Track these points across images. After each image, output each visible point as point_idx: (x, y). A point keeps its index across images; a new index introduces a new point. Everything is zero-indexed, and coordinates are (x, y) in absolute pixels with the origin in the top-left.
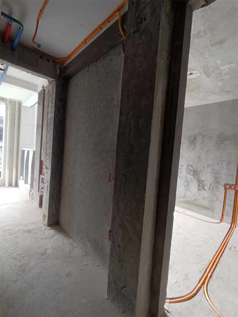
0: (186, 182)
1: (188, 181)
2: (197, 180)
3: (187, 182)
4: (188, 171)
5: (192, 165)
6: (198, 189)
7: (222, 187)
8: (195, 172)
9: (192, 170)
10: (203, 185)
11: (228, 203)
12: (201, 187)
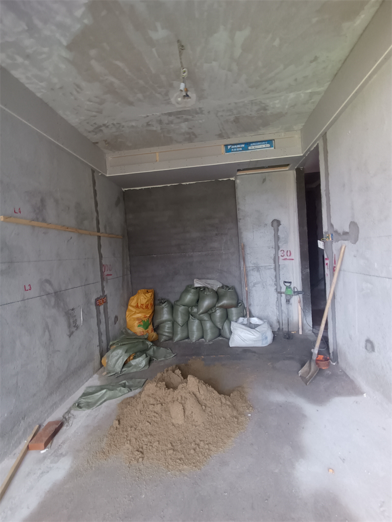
0: (45, 332)
1: (50, 327)
2: (64, 314)
3: (49, 332)
4: (45, 297)
5: (48, 278)
6: (69, 334)
7: (93, 308)
8: (58, 296)
9: (50, 292)
10: (75, 319)
11: (102, 330)
12: (72, 325)
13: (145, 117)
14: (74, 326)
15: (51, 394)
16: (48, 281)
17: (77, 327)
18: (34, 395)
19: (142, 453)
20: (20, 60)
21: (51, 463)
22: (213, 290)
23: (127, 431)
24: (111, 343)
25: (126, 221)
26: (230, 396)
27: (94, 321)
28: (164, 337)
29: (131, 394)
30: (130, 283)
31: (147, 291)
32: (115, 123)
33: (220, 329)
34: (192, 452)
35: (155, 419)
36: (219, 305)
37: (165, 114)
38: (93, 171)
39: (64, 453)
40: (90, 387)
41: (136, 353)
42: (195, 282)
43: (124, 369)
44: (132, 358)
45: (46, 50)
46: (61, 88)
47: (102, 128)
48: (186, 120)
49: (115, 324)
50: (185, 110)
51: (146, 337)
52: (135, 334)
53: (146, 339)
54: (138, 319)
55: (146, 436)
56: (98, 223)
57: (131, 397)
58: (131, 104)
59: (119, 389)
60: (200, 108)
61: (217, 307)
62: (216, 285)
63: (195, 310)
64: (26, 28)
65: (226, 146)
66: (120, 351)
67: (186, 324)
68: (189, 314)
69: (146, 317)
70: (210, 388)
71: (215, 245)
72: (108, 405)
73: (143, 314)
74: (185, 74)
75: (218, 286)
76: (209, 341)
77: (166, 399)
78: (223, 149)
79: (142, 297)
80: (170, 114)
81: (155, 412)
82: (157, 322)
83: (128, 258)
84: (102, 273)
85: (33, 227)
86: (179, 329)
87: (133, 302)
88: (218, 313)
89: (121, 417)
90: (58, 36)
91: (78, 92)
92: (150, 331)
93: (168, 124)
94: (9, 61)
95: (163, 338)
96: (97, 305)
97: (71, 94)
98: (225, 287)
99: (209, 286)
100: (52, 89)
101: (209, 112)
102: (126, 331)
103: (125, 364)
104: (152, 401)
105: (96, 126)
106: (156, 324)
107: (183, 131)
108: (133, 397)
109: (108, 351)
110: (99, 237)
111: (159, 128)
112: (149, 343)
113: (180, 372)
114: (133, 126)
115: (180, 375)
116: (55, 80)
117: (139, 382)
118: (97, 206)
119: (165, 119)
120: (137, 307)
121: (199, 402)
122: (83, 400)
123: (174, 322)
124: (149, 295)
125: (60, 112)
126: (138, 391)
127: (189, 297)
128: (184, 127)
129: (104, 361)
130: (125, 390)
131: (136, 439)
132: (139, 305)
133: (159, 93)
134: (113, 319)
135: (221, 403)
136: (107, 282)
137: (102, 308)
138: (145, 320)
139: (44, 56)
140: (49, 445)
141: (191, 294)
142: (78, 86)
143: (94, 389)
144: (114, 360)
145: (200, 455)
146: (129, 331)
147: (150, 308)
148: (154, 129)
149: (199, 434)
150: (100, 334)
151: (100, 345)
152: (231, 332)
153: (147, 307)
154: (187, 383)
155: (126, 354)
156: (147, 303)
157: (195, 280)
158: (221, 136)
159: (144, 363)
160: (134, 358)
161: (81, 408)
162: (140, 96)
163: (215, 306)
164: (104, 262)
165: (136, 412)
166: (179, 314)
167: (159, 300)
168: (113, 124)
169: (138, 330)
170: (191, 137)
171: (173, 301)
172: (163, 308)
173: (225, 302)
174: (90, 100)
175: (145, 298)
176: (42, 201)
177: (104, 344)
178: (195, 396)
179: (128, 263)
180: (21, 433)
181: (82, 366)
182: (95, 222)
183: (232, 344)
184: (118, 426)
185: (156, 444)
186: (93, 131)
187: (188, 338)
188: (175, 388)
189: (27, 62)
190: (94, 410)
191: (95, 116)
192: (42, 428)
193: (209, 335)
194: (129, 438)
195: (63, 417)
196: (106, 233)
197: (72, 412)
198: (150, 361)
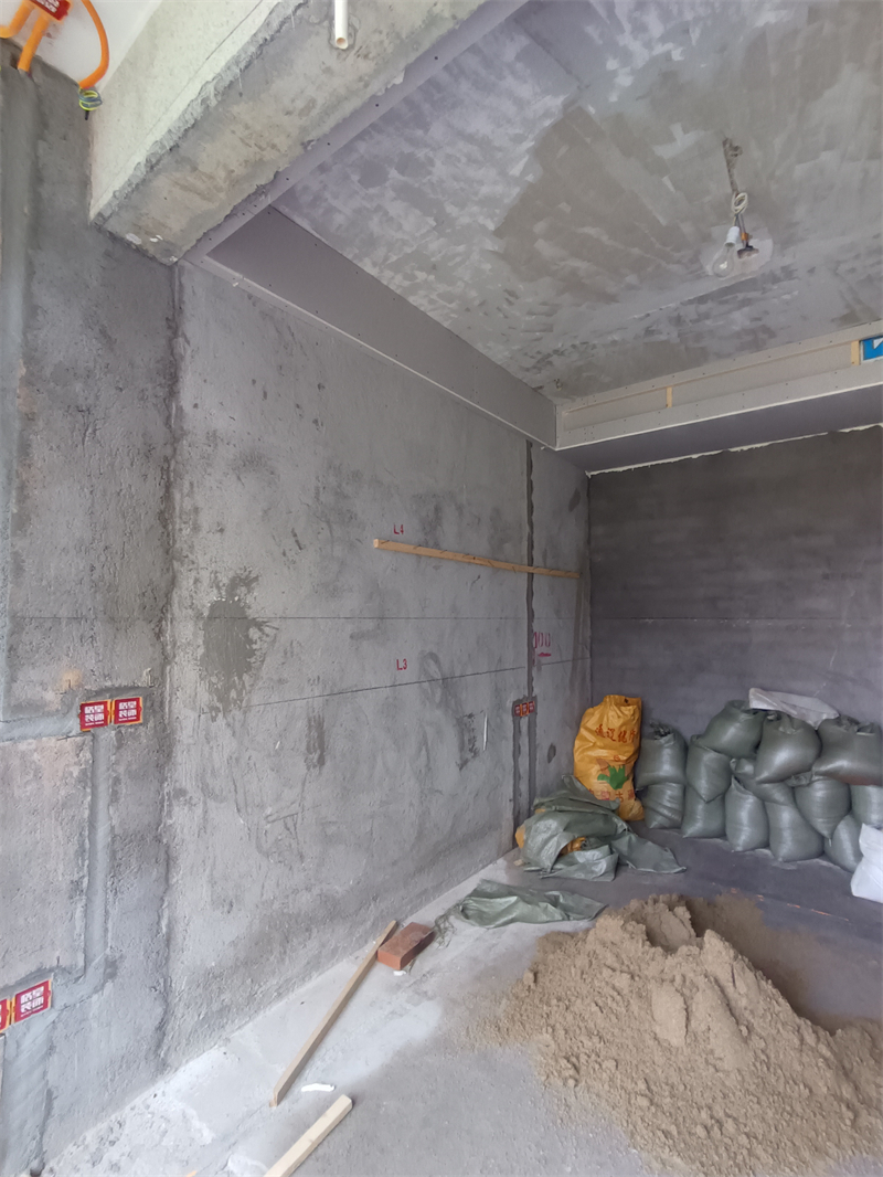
0: (420, 750)
1: (429, 743)
2: (455, 722)
3: (427, 750)
4: (426, 685)
5: (435, 651)
6: (459, 762)
7: (509, 719)
8: (448, 686)
9: (436, 677)
10: (472, 735)
11: (521, 771)
12: (468, 746)
13: (641, 319)
14: (471, 750)
15: (420, 870)
16: (434, 657)
17: (475, 752)
18: (394, 863)
19: (577, 1069)
20: (421, 276)
21: (408, 1002)
22: (804, 725)
23: (548, 1004)
24: (536, 801)
25: (589, 542)
26: (832, 1034)
27: (507, 747)
28: (659, 818)
29: (567, 926)
30: (588, 677)
31: (626, 701)
32: (577, 342)
33: (822, 838)
34: (700, 1131)
35: (614, 1006)
36: (824, 768)
37: (691, 302)
38: (530, 444)
39: (430, 993)
40: (488, 882)
41: (587, 837)
42: (751, 697)
43: (558, 866)
44: (577, 845)
45: (461, 248)
46: (482, 304)
47: (550, 359)
48: (747, 302)
49: (549, 761)
50: (742, 282)
51: (614, 807)
52: (590, 793)
53: (613, 811)
54: (599, 760)
55: (590, 1035)
56: (531, 546)
57: (568, 934)
58: (611, 299)
59: (543, 905)
60: (784, 269)
61: (817, 774)
62: (817, 712)
63: (748, 768)
64: (434, 224)
65: (867, 342)
66: (553, 824)
67: (721, 798)
68: (729, 777)
69: (619, 761)
70: (768, 987)
71: (822, 604)
72: (520, 934)
73: (613, 752)
74: (740, 207)
75: (825, 717)
76: (787, 861)
77: (643, 966)
78: (856, 351)
79: (611, 713)
80: (702, 300)
81: (614, 988)
82: (643, 778)
83: (589, 622)
84: (531, 649)
85: (419, 556)
86: (700, 807)
87: (591, 720)
88: (819, 791)
89: (541, 968)
90: (481, 220)
91: (510, 303)
92: (625, 795)
93: (697, 321)
94: (407, 283)
95: (656, 822)
96: (516, 715)
97: (499, 309)
98: (845, 722)
99: (794, 713)
100: (468, 310)
101: (812, 271)
102: (571, 783)
103: (561, 855)
104: (611, 960)
105: (539, 357)
106: (641, 781)
107: (736, 328)
108: (572, 935)
109: (529, 816)
110: (531, 576)
111: (674, 335)
112: (621, 825)
113: (688, 916)
114: (614, 343)
115: (688, 924)
116: (473, 294)
117: (588, 906)
118: (532, 512)
119: (691, 312)
120: (599, 732)
121: (729, 1008)
122: (472, 904)
123: (687, 789)
124: (628, 710)
125: (480, 347)
126: (584, 924)
127: (733, 733)
128: (740, 319)
129: (521, 835)
130: (557, 913)
131: (566, 1032)
132: (605, 730)
133: (679, 262)
134: (546, 751)
135: (802, 1040)
136: (539, 669)
137: (524, 722)
138: (617, 766)
139: (458, 259)
140: (408, 967)
141: (738, 725)
142: (511, 293)
143: (495, 888)
144: (540, 838)
145: (722, 1150)
146: (578, 785)
147: (629, 741)
148: (663, 337)
149: (725, 1096)
150: (517, 777)
151: (515, 799)
152: (859, 855)
153: (622, 737)
154: (701, 948)
155: (565, 834)
156: (623, 729)
157: (752, 690)
158: (849, 319)
159: (603, 866)
160: (583, 847)
161: (467, 917)
162: (632, 279)
163: (810, 769)
164: (536, 628)
165: (573, 970)
166: (703, 771)
167: (652, 726)
168: (574, 346)
169: (599, 786)
170: (757, 338)
171: (688, 734)
172: (661, 747)
173: (842, 763)
174: (530, 313)
175: (619, 717)
176: (437, 509)
177: (524, 800)
178: (722, 990)
179: (589, 633)
180: (369, 924)
181: (478, 834)
182: (525, 544)
183: (858, 889)
184: (532, 985)
185: (610, 1064)
186: (534, 367)
187: (722, 834)
188: (670, 950)
189: (432, 277)
190: (491, 931)
191: (538, 339)
192: (401, 929)
193: (787, 845)
194: (552, 1022)
195: (436, 922)
196: (545, 567)
197: (452, 918)
198: (618, 866)
